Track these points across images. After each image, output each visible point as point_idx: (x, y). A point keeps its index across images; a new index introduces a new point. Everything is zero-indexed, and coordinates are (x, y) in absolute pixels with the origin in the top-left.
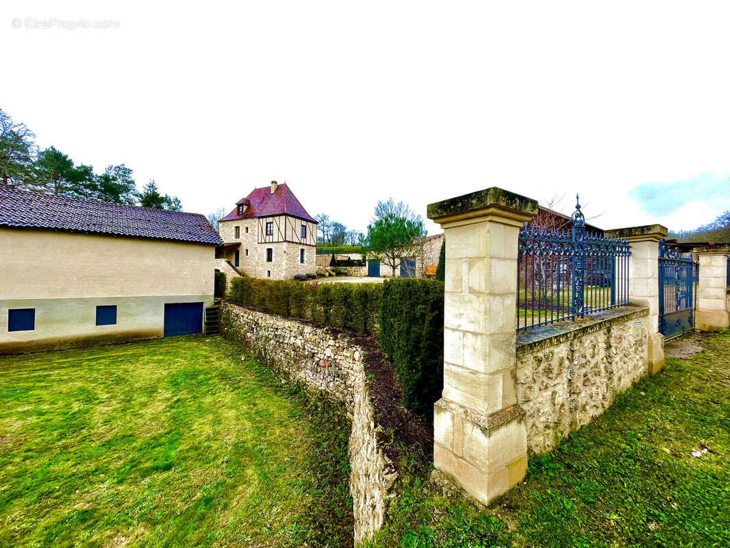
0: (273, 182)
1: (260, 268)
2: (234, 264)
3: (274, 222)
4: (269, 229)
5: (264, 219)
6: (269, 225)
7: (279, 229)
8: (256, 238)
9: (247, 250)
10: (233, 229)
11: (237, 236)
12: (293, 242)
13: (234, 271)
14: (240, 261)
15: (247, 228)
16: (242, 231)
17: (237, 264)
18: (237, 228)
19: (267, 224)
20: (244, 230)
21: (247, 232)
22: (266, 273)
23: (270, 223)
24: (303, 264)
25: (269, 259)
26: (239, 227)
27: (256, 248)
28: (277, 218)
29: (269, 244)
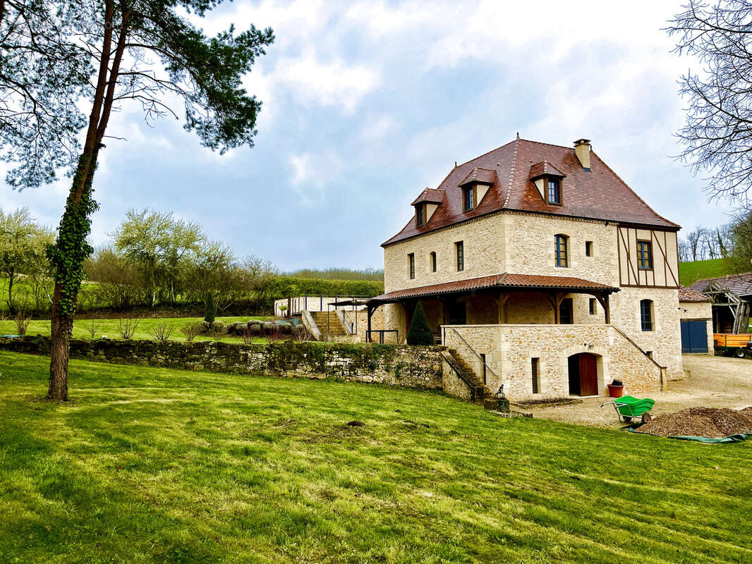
5: (632, 231)
7: (666, 259)
8: (615, 273)
9: (591, 301)
11: (562, 259)
15: (588, 244)
18: (562, 239)
19: (639, 242)
20: (582, 248)
21: (589, 254)
23: (646, 242)
26: (565, 238)
27: (615, 296)
28: (659, 235)
29: (645, 289)
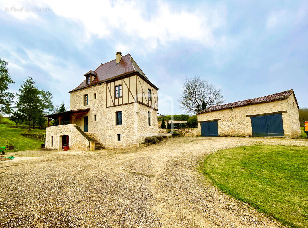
0: (118, 53)
1: (109, 132)
2: (83, 129)
3: (124, 84)
4: (117, 92)
5: (113, 83)
6: (117, 88)
7: (129, 90)
8: (105, 103)
9: (95, 116)
10: (83, 97)
11: (86, 103)
12: (143, 104)
13: (83, 136)
14: (89, 126)
15: (95, 95)
16: (91, 97)
17: (86, 129)
18: (86, 96)
19: (116, 87)
20: (93, 97)
21: (95, 98)
22: (116, 137)
23: (119, 86)
24: (150, 127)
25: (119, 122)
26: (87, 95)
27: (104, 112)
28: (126, 80)
29: (118, 107)
